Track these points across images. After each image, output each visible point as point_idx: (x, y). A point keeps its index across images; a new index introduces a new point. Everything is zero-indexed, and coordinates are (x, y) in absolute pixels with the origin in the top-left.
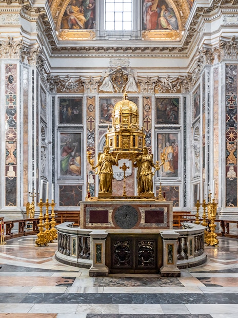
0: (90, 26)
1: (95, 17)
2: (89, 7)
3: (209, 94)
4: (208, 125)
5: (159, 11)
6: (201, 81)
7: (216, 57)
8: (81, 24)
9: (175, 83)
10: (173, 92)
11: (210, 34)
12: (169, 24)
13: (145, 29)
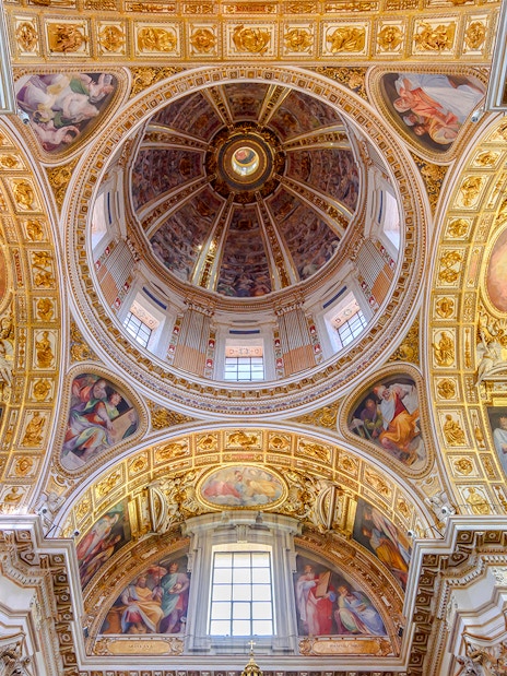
0: (171, 626)
1: (186, 608)
2: (175, 589)
5: (334, 597)
8: (151, 623)
11: (476, 613)
12: (360, 622)
13: (307, 634)
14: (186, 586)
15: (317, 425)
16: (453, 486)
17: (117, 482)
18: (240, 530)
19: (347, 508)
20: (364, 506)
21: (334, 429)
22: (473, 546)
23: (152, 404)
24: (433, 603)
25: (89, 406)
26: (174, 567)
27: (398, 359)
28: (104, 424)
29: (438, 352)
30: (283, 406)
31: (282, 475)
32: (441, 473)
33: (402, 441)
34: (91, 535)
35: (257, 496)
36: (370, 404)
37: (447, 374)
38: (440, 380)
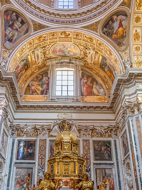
0: (45, 93)
1: (48, 88)
2: (45, 82)
3: (134, 136)
4: (138, 160)
5: (92, 85)
6: (126, 127)
7: (136, 110)
8: (38, 92)
9: (107, 130)
10: (106, 136)
11: (130, 95)
12: (99, 92)
13: (83, 95)
14: (48, 81)
15: (91, 30)
16: (132, 56)
17: (24, 50)
18: (64, 64)
19: (99, 58)
20: (104, 58)
21: (97, 32)
22: (133, 77)
23: (33, 21)
24: (119, 91)
25: (11, 23)
26: (44, 75)
27: (123, 5)
28: (17, 30)
29: (138, 4)
30: (79, 21)
31: (78, 47)
32: (129, 51)
33: (119, 38)
34: (18, 67)
35: (70, 53)
36: (110, 23)
37: (139, 14)
38: (136, 15)
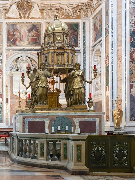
3: (112, 18)
4: (112, 47)
10: (74, 17)
